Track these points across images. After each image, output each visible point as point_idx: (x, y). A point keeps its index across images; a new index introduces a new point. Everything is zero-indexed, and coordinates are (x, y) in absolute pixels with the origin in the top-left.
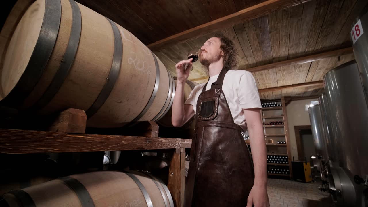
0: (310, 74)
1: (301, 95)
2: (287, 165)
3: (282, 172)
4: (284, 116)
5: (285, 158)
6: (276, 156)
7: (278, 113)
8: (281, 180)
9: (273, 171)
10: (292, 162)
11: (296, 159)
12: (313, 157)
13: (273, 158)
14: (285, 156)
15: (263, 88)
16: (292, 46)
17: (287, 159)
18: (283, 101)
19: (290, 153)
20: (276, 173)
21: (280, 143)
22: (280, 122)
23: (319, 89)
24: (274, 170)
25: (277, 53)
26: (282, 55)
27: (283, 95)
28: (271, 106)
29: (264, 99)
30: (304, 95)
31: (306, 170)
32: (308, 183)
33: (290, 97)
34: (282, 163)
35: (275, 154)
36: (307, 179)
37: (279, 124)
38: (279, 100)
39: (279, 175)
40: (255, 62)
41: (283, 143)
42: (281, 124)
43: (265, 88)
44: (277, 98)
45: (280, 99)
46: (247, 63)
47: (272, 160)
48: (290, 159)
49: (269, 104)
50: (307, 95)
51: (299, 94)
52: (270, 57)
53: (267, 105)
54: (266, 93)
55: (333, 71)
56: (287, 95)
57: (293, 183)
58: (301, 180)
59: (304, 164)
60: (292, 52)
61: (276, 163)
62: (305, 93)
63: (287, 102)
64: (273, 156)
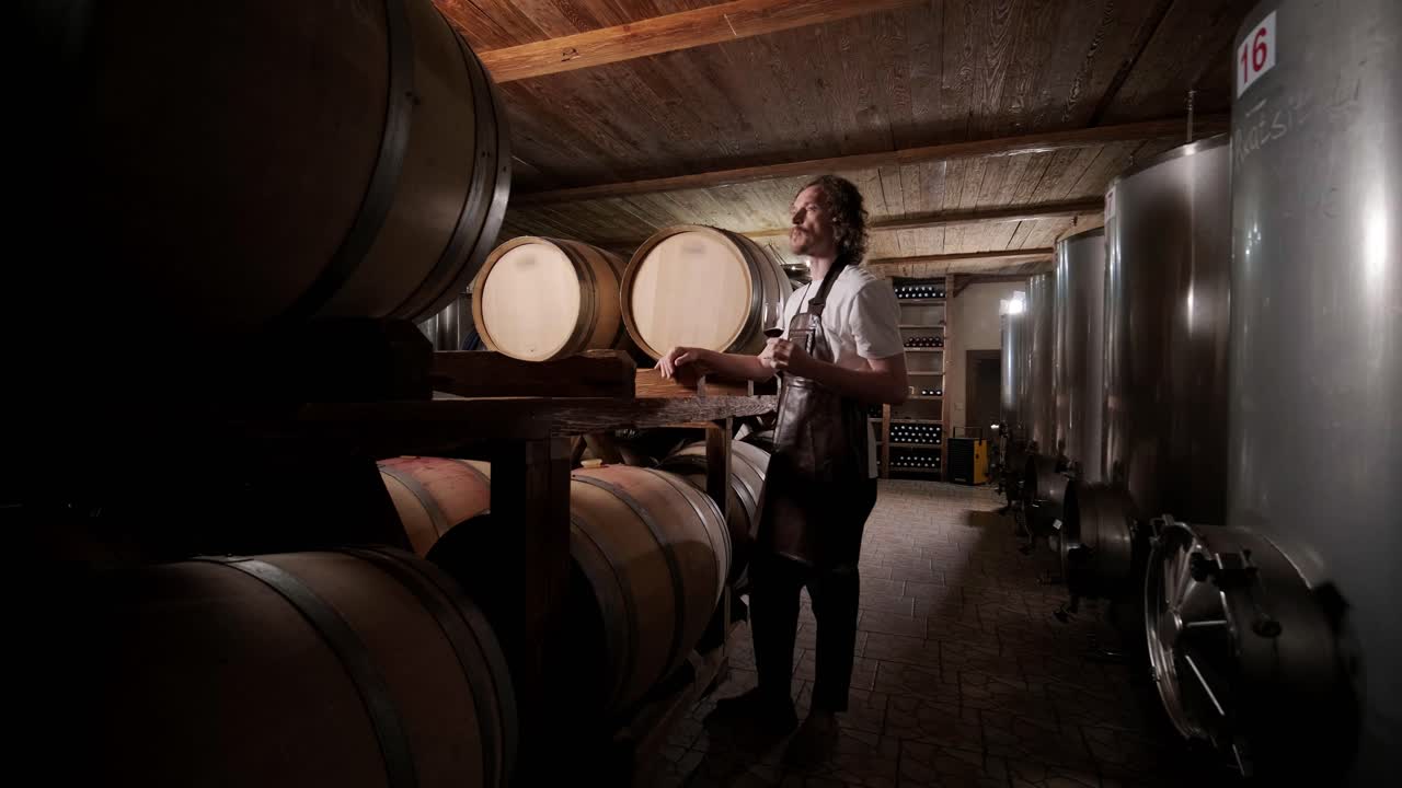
0: (1017, 236)
1: (995, 273)
2: (938, 446)
3: (923, 463)
4: (945, 324)
5: (935, 431)
6: (914, 425)
7: (932, 315)
8: (919, 482)
9: (902, 462)
10: (950, 440)
11: (961, 433)
12: (994, 426)
13: (907, 430)
14: (935, 426)
15: (907, 255)
16: (986, 195)
17: (939, 434)
18: (948, 287)
19: (948, 419)
20: (909, 466)
21: (928, 394)
22: (934, 341)
23: (1037, 263)
24: (905, 460)
25: (953, 202)
26: (962, 206)
27: (951, 271)
28: (917, 297)
29: (903, 275)
30: (1002, 273)
31: (977, 456)
32: (978, 485)
33: (967, 275)
34: (927, 442)
35: (912, 421)
36: (978, 476)
37: (931, 346)
38: (941, 280)
39: (916, 469)
40: (903, 212)
41: (935, 394)
42: (937, 346)
43: (912, 255)
44: (935, 276)
45: (944, 279)
46: (885, 213)
47: (903, 436)
48: (946, 433)
49: (914, 291)
50: (1009, 273)
51: (990, 270)
52: (939, 207)
53: (907, 291)
54: (910, 266)
55: (1066, 242)
56: (961, 271)
57: (946, 486)
58: (964, 480)
59: (976, 443)
60: (984, 202)
61: (913, 441)
62: (1004, 268)
63: (959, 288)
64: (907, 425)
